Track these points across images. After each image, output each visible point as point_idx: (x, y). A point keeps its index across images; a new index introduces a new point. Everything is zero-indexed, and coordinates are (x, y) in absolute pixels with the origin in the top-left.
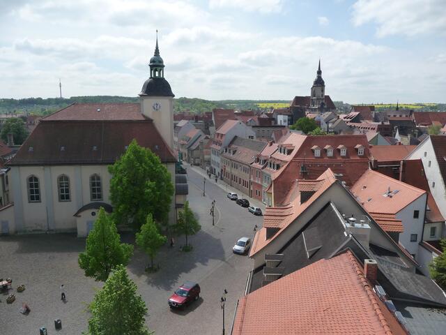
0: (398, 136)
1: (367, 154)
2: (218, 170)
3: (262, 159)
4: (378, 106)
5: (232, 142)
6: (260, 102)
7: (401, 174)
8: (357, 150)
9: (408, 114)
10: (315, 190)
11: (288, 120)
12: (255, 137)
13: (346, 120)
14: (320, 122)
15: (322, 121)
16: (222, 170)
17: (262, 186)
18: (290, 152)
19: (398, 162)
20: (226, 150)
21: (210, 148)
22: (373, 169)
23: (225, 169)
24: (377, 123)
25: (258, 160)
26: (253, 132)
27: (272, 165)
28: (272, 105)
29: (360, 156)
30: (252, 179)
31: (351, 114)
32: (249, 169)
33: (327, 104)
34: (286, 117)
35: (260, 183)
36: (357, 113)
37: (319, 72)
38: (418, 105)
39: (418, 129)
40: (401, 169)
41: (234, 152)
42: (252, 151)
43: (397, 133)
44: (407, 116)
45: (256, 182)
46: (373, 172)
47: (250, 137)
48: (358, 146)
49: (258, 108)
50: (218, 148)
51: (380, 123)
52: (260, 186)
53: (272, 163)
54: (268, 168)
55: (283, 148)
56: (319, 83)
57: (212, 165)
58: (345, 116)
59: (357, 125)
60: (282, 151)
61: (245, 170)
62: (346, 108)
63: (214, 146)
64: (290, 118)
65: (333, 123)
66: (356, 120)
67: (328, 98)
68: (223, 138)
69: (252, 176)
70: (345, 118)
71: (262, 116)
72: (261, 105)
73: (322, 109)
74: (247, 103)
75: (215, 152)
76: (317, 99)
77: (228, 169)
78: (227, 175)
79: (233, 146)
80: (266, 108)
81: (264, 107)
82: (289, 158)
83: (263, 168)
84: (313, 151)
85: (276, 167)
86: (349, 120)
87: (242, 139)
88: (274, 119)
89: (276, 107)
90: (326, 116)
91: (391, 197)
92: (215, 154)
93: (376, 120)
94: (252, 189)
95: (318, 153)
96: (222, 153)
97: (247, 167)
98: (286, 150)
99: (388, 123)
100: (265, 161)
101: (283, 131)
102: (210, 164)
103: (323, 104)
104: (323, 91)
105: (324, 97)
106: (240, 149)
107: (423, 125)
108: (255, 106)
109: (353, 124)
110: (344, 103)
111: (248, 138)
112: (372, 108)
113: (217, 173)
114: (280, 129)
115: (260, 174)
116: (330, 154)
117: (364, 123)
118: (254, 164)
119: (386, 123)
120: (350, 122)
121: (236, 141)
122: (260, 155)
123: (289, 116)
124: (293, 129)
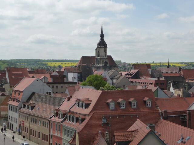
0: (172, 90)
1: (154, 106)
2: (16, 126)
3: (61, 113)
4: (153, 64)
5: (30, 98)
6: (48, 61)
7: (188, 122)
8: (145, 102)
9: (178, 71)
10: (130, 139)
11: (78, 77)
12: (52, 93)
13: (127, 76)
14: (106, 78)
15: (108, 78)
16: (20, 126)
17: (62, 138)
18: (87, 106)
19: (184, 112)
20: (24, 105)
21: (7, 105)
22: (165, 119)
23: (23, 124)
24: (154, 79)
25: (57, 114)
26: (50, 88)
27: (72, 119)
28: (60, 64)
29: (148, 108)
30: (51, 133)
31: (131, 71)
32: (48, 123)
33: (110, 63)
34: (76, 75)
35: (59, 135)
36: (137, 71)
37: (102, 36)
38: (182, 63)
39: (187, 83)
40: (187, 118)
41: (33, 108)
42: (50, 106)
43: (171, 87)
44: (176, 73)
45: (56, 134)
46: (164, 121)
47: (47, 93)
48: (146, 99)
49: (47, 66)
50: (15, 104)
51: (156, 79)
52: (60, 139)
53: (71, 116)
54: (67, 121)
55: (81, 103)
56: (102, 44)
57: (10, 121)
58: (126, 73)
59: (138, 80)
60: (80, 105)
61: (44, 124)
62: (125, 67)
63: (11, 102)
64: (79, 75)
65: (117, 79)
66: (136, 76)
67: (110, 57)
68: (21, 94)
69: (51, 130)
70: (126, 75)
71: (53, 74)
72: (49, 64)
73: (105, 67)
74: (36, 62)
75: (13, 108)
76: (101, 59)
77: (27, 124)
78: (26, 129)
79: (31, 102)
80: (54, 67)
81: (52, 65)
82: (87, 111)
83: (62, 122)
84: (108, 104)
85: (75, 120)
86: (130, 76)
87: (40, 95)
88: (65, 76)
89: (64, 65)
90: (111, 73)
91: (185, 143)
92: (12, 110)
93: (152, 76)
94: (51, 142)
95: (112, 106)
96: (20, 108)
97: (47, 121)
98: (84, 104)
99: (163, 79)
100: (64, 115)
101: (76, 87)
102: (7, 120)
103: (106, 63)
104: (106, 51)
105: (107, 57)
106: (38, 105)
107: (190, 80)
108: (44, 65)
109: (134, 80)
110: (122, 62)
111: (45, 94)
112: (148, 66)
113: (14, 128)
114: (72, 85)
115: (59, 127)
116: (123, 106)
117: (143, 79)
118: (53, 118)
119: (161, 79)
120: (131, 78)
121: (34, 97)
122: (59, 110)
123: (78, 73)
124: (85, 85)
